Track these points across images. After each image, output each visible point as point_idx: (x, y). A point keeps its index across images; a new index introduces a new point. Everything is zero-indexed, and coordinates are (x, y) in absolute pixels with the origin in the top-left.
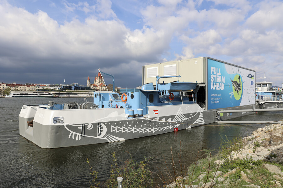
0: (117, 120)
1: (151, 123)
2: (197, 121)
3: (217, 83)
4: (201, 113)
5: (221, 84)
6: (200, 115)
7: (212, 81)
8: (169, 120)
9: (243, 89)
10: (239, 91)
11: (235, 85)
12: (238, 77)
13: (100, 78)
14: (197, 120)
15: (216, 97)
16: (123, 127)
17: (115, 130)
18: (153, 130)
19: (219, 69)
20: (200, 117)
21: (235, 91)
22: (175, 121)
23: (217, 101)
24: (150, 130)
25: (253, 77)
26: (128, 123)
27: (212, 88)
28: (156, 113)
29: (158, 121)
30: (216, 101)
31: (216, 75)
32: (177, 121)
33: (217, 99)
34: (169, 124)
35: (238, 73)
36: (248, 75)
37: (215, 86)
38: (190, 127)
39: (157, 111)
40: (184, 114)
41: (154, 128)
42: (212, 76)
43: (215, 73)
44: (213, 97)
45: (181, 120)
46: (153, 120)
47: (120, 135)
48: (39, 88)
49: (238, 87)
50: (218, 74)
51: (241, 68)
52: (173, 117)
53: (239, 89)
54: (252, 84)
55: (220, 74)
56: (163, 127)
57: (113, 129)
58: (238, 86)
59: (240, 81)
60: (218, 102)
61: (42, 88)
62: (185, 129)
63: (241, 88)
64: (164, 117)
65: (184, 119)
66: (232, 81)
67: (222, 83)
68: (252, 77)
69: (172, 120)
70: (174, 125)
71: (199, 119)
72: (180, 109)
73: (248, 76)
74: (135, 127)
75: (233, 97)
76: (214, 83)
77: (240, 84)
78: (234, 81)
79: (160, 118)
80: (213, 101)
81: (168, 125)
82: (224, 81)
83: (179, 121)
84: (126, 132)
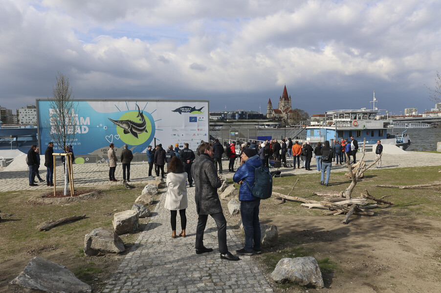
10: (138, 133)
11: (124, 125)
12: (137, 114)
13: (285, 100)
21: (126, 133)
25: (198, 110)
35: (133, 109)
36: (179, 109)
49: (136, 129)
53: (142, 130)
54: (193, 121)
55: (76, 115)
59: (143, 119)
63: (149, 129)
66: (116, 121)
68: (194, 110)
77: (144, 123)
78: (122, 121)
82: (86, 122)
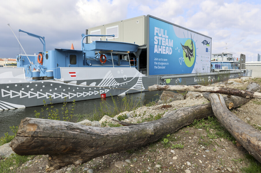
0: (10, 82)
1: (66, 87)
2: (133, 87)
3: (162, 46)
4: (139, 79)
5: (167, 48)
6: (138, 80)
7: (156, 43)
8: (93, 84)
9: (196, 55)
10: (191, 57)
11: (186, 50)
12: (191, 42)
14: (135, 86)
15: (161, 62)
16: (21, 91)
17: (9, 95)
18: (67, 96)
19: (166, 31)
20: (137, 83)
21: (187, 56)
22: (102, 86)
23: (162, 66)
24: (63, 96)
25: (209, 44)
26: (28, 86)
27: (156, 51)
28: (72, 76)
29: (76, 85)
30: (160, 66)
31: (161, 37)
32: (104, 86)
33: (162, 64)
34: (93, 89)
35: (190, 37)
36: (203, 41)
37: (160, 50)
38: (123, 94)
39: (75, 73)
40: (115, 79)
41: (69, 93)
42: (156, 37)
43: (160, 35)
44: (157, 61)
45: (110, 85)
46: (68, 84)
47: (17, 101)
48: (8, 63)
49: (190, 54)
50: (163, 36)
51: (194, 33)
52: (98, 81)
53: (192, 55)
54: (207, 51)
55: (167, 37)
56: (84, 92)
57: (5, 94)
58: (190, 52)
59: (192, 47)
60: (164, 68)
61: (11, 62)
62: (116, 96)
63: (194, 55)
64: (84, 81)
65: (115, 84)
66: (183, 46)
67: (169, 47)
68: (207, 43)
69: (96, 85)
70: (100, 91)
71: (136, 85)
72: (110, 72)
73: (203, 43)
74: (40, 91)
75: (184, 63)
76: (159, 46)
77: (193, 50)
78: (185, 46)
79: (79, 82)
80: (157, 65)
81: (90, 91)
82: (171, 44)
83: (107, 86)
84: (26, 97)
